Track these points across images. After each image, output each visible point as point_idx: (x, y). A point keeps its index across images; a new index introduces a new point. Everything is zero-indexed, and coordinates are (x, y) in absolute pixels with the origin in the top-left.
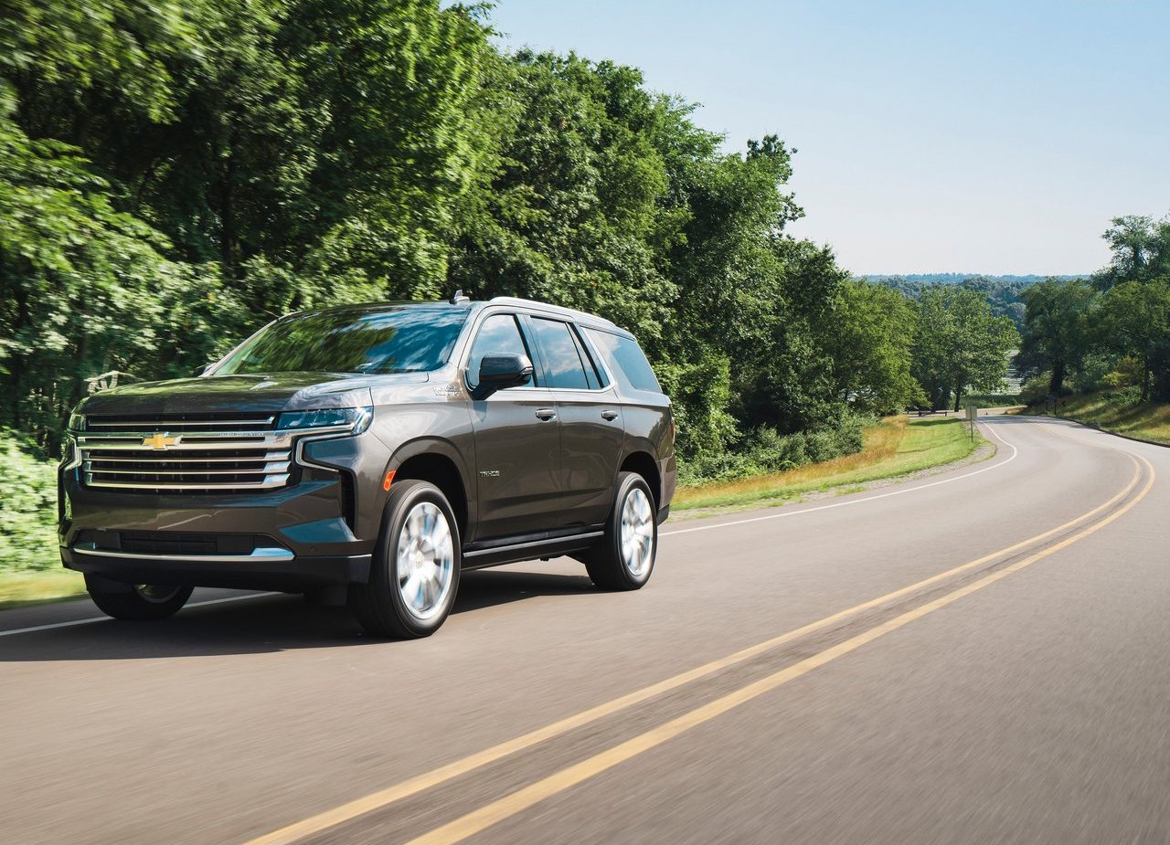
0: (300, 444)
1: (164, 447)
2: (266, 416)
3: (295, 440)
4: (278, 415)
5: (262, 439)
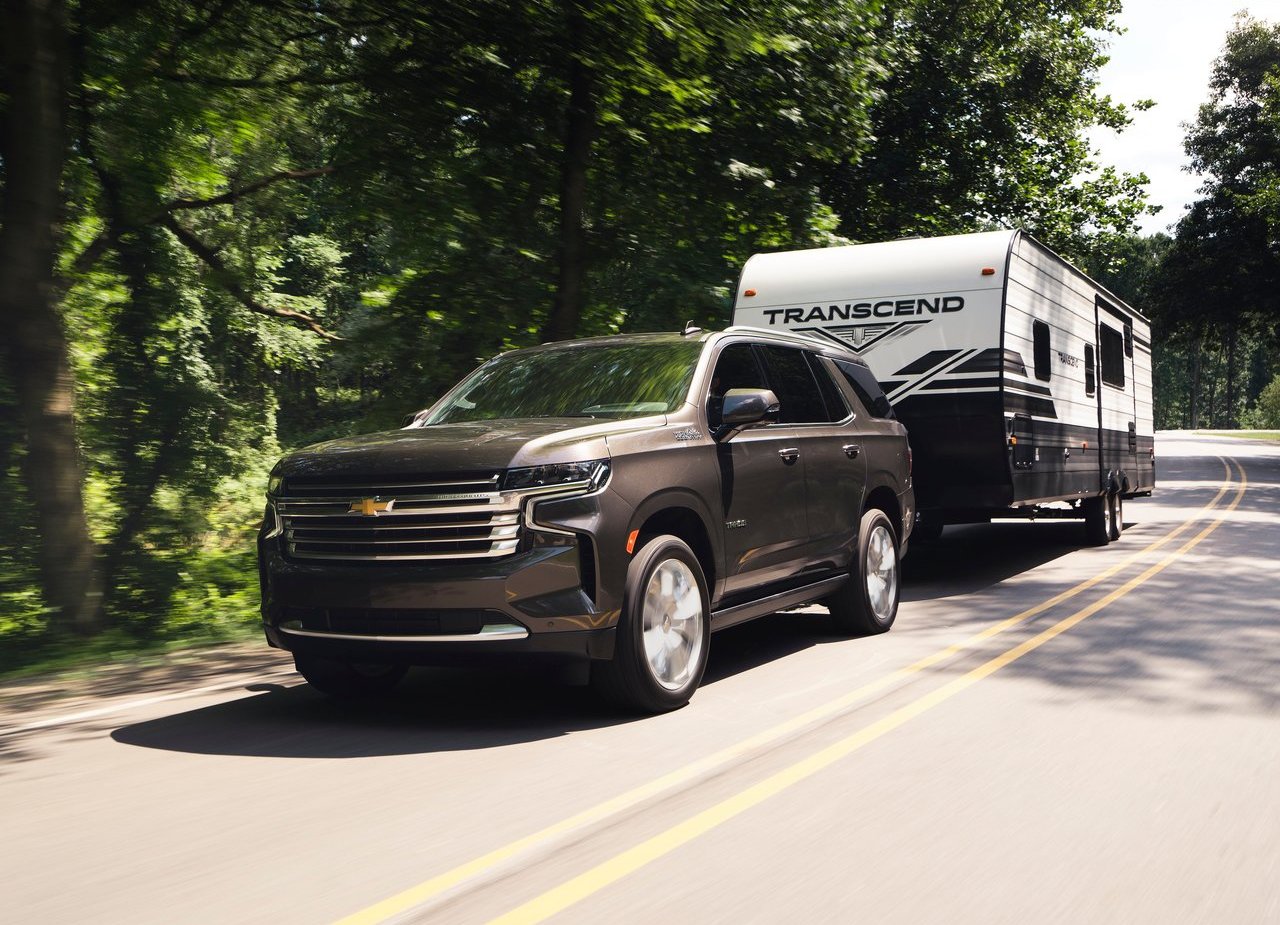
0: (530, 507)
1: (376, 513)
2: (489, 475)
3: (524, 503)
4: (503, 472)
5: (486, 501)
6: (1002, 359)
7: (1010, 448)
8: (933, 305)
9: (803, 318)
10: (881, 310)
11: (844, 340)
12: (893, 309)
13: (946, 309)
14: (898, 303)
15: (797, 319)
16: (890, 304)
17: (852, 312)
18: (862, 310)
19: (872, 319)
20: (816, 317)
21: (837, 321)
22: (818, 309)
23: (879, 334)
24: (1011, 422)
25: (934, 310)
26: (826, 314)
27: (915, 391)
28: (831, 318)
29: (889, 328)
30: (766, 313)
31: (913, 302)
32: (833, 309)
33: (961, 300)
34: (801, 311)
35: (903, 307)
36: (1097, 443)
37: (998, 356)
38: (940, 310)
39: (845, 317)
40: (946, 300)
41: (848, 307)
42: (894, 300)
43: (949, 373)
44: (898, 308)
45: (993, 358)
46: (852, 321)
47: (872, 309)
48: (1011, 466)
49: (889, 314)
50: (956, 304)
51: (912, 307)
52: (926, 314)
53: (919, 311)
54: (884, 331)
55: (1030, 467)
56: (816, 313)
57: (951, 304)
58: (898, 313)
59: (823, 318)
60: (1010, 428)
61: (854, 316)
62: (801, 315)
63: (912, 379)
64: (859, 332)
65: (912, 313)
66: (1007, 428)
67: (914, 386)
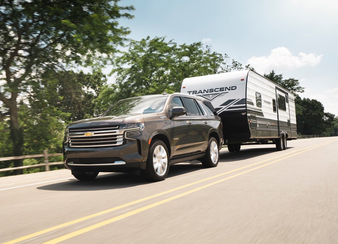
0: (126, 133)
1: (90, 136)
2: (116, 126)
3: (124, 132)
4: (119, 125)
5: (115, 132)
6: (246, 101)
7: (249, 123)
8: (229, 89)
9: (197, 93)
10: (216, 90)
11: (207, 98)
12: (219, 90)
13: (232, 89)
14: (220, 88)
15: (196, 93)
16: (218, 89)
17: (209, 91)
18: (211, 90)
19: (214, 93)
20: (200, 93)
21: (205, 93)
22: (201, 91)
23: (216, 96)
24: (249, 117)
25: (229, 90)
26: (203, 92)
27: (225, 110)
28: (204, 93)
29: (218, 95)
30: (188, 92)
31: (224, 88)
32: (204, 90)
33: (236, 87)
34: (197, 91)
35: (221, 89)
36: (277, 124)
37: (245, 100)
38: (231, 90)
39: (207, 92)
40: (232, 87)
41: (208, 90)
42: (219, 88)
43: (233, 105)
44: (220, 89)
45: (244, 101)
46: (209, 93)
47: (214, 90)
48: (250, 128)
49: (218, 91)
50: (235, 88)
51: (224, 89)
52: (227, 91)
53: (226, 90)
54: (217, 95)
55: (256, 129)
56: (200, 92)
57: (233, 88)
58: (220, 91)
59: (202, 93)
60: (249, 118)
61: (209, 92)
62: (196, 92)
63: (224, 107)
64: (211, 96)
65: (224, 91)
66: (248, 118)
67: (225, 108)
